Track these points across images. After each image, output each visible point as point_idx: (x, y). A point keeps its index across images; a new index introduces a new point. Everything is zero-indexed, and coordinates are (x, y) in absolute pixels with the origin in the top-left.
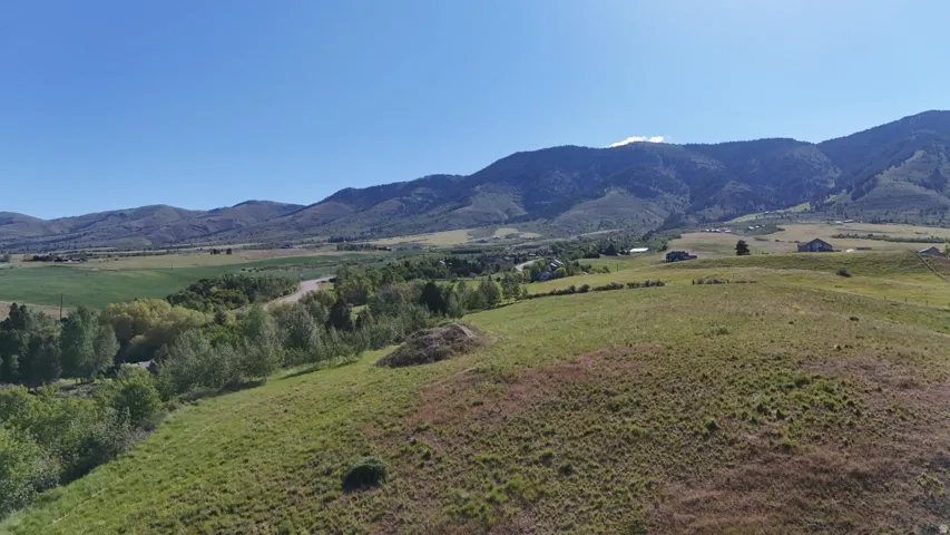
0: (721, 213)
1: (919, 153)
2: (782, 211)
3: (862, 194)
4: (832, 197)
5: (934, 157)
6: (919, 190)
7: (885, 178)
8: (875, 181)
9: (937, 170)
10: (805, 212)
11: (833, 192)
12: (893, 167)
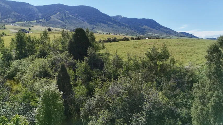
0: (12, 20)
1: (59, 13)
2: (29, 22)
3: (48, 20)
4: (41, 20)
5: (62, 14)
6: (60, 21)
7: (52, 17)
8: (50, 17)
9: (62, 17)
10: (35, 23)
11: (41, 19)
12: (54, 15)
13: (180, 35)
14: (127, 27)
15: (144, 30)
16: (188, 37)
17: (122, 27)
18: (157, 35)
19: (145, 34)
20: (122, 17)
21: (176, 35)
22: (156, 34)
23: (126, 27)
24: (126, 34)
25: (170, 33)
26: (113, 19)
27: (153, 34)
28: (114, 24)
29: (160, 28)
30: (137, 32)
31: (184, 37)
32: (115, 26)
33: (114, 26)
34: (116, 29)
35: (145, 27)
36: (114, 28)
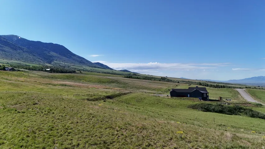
13: (94, 66)
14: (26, 51)
15: (51, 57)
16: (102, 68)
17: (19, 51)
18: (68, 65)
19: (52, 63)
20: (20, 38)
21: (90, 65)
22: (67, 63)
23: (24, 52)
24: (23, 60)
25: (84, 63)
26: (5, 39)
27: (63, 63)
28: (4, 46)
29: (73, 57)
30: (42, 60)
31: (98, 68)
32: (7, 49)
33: (4, 48)
34: (8, 54)
35: (53, 53)
36: (4, 51)
